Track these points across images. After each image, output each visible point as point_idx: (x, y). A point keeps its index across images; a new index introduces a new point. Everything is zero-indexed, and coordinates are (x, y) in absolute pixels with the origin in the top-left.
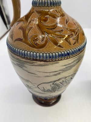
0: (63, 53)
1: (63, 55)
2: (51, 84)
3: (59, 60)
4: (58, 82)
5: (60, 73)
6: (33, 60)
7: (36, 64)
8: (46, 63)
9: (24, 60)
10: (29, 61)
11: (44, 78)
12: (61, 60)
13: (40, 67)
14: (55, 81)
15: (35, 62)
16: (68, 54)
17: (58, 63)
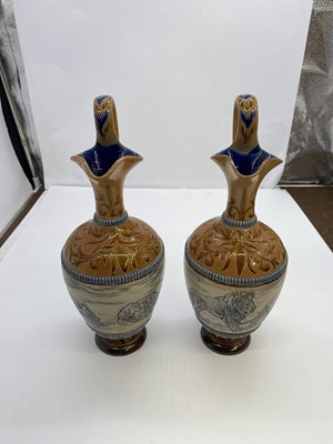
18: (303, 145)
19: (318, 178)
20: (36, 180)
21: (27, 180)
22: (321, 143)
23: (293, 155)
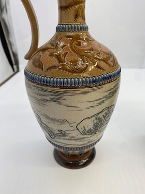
0: (105, 75)
1: (106, 78)
2: (94, 118)
3: (102, 84)
4: (101, 116)
5: (104, 101)
6: (75, 87)
7: (78, 92)
8: (89, 89)
9: (63, 90)
10: (70, 90)
11: (87, 110)
12: (105, 84)
13: (83, 96)
14: (99, 114)
15: (77, 89)
16: (110, 77)
17: (102, 88)
20: (15, 67)
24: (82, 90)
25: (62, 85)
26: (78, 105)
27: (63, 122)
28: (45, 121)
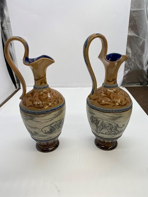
5: (53, 119)
6: (39, 114)
8: (45, 115)
17: (51, 114)
18: (131, 67)
19: (140, 82)
20: (17, 85)
21: (13, 85)
22: (139, 66)
23: (127, 72)
24: (42, 115)
25: (34, 113)
26: (41, 121)
27: (35, 128)
28: (28, 127)
